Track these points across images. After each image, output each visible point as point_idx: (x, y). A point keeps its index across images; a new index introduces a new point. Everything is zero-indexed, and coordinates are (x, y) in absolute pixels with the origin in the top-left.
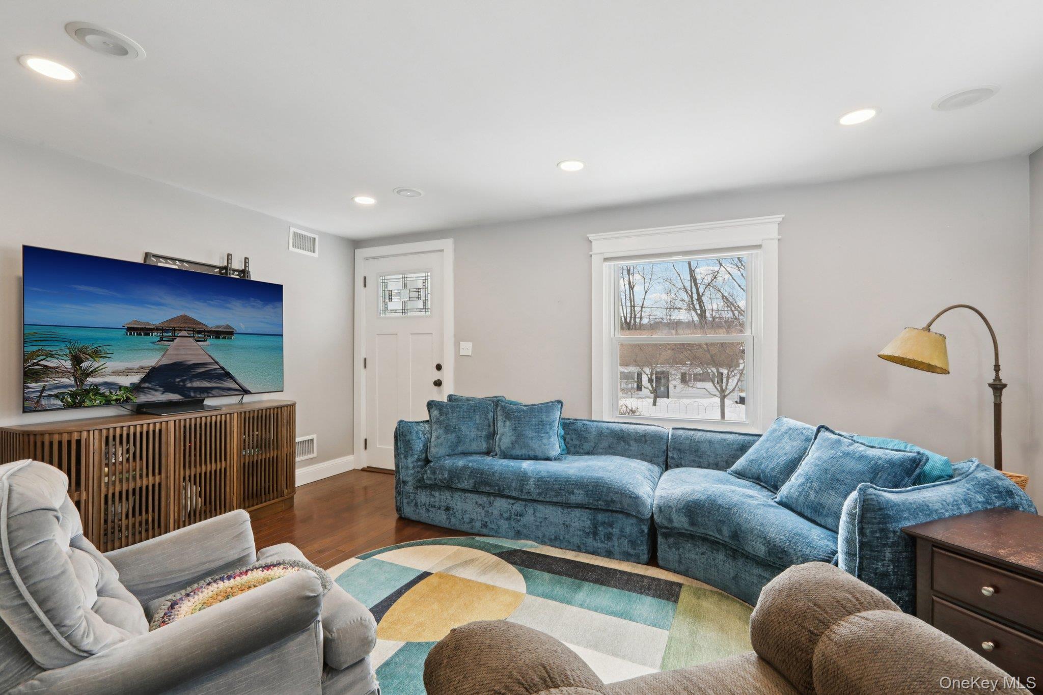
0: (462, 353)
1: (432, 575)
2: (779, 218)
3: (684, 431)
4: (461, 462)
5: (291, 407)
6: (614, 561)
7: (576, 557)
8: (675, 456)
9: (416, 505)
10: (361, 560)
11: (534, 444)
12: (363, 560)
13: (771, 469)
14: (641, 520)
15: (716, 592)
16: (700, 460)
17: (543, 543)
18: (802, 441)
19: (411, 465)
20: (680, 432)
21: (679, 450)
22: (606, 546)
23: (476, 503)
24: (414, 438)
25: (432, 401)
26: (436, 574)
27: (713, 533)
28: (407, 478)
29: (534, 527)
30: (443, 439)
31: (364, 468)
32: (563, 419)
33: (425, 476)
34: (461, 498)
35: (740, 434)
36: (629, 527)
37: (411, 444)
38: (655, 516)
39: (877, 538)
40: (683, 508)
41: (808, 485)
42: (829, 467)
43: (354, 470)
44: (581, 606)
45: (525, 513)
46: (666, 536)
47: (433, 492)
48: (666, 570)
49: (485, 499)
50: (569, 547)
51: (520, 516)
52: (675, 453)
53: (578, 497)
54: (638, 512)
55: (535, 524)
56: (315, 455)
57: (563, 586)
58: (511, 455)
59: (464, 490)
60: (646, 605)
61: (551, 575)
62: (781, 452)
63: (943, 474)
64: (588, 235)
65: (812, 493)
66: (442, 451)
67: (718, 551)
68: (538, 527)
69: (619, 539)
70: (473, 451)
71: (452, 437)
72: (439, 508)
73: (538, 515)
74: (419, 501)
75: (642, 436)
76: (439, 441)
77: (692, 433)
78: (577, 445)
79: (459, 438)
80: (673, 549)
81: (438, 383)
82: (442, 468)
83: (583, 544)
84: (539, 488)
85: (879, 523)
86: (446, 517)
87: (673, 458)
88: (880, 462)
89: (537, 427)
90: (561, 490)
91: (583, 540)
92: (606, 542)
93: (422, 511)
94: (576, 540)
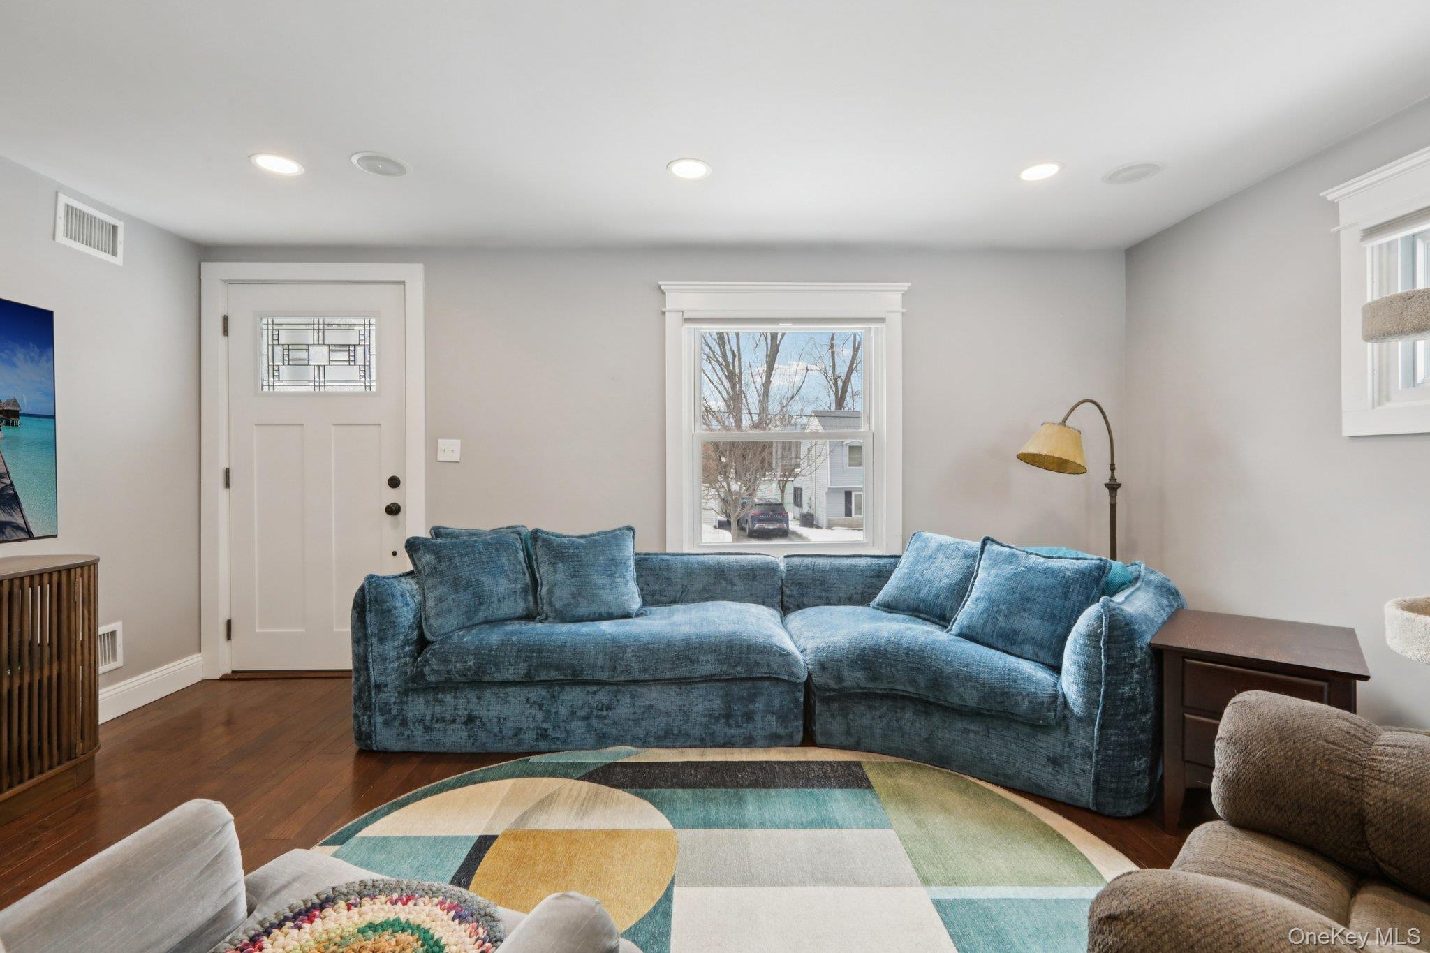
0: (441, 457)
1: (499, 840)
2: (904, 286)
3: (802, 558)
4: (494, 637)
5: (89, 568)
6: (756, 750)
7: (703, 755)
8: (794, 593)
9: (404, 723)
10: (338, 847)
11: (606, 596)
12: (341, 844)
13: (934, 596)
14: (793, 685)
15: (903, 763)
16: (828, 595)
17: (645, 744)
18: (961, 559)
19: (392, 654)
20: (797, 561)
21: (801, 585)
22: (744, 731)
23: (527, 701)
24: (399, 604)
25: (415, 539)
26: (504, 834)
27: (903, 687)
28: (384, 678)
29: (631, 722)
30: (452, 602)
31: (225, 675)
32: (637, 554)
33: (427, 670)
34: (499, 697)
35: (872, 557)
36: (777, 697)
37: (392, 615)
38: (814, 676)
39: (1125, 657)
40: (858, 659)
41: (995, 609)
42: (1015, 585)
43: (203, 681)
44: (763, 825)
45: (616, 703)
46: (827, 701)
47: (440, 696)
48: (828, 748)
49: (544, 693)
50: (688, 743)
51: (607, 710)
52: (795, 589)
53: (708, 666)
54: (792, 674)
55: (632, 717)
56: (119, 662)
57: (718, 803)
58: (573, 616)
59: (505, 684)
60: (840, 801)
61: (691, 791)
62: (941, 574)
63: (1126, 580)
64: (660, 283)
65: (1001, 618)
66: (451, 622)
67: (903, 709)
68: (637, 722)
69: (763, 717)
70: (502, 616)
71: (466, 597)
72: (454, 721)
73: (638, 704)
74: (410, 714)
75: (749, 569)
76: (445, 605)
77: (814, 560)
78: (656, 591)
79: (479, 597)
80: (839, 718)
81: (393, 510)
82: (461, 651)
83: (710, 734)
84: (643, 660)
85: (1126, 641)
86: (466, 734)
87: (791, 596)
88: (1068, 573)
89: (608, 568)
90: (679, 658)
91: (709, 729)
92: (745, 725)
93: (415, 732)
94: (698, 732)
